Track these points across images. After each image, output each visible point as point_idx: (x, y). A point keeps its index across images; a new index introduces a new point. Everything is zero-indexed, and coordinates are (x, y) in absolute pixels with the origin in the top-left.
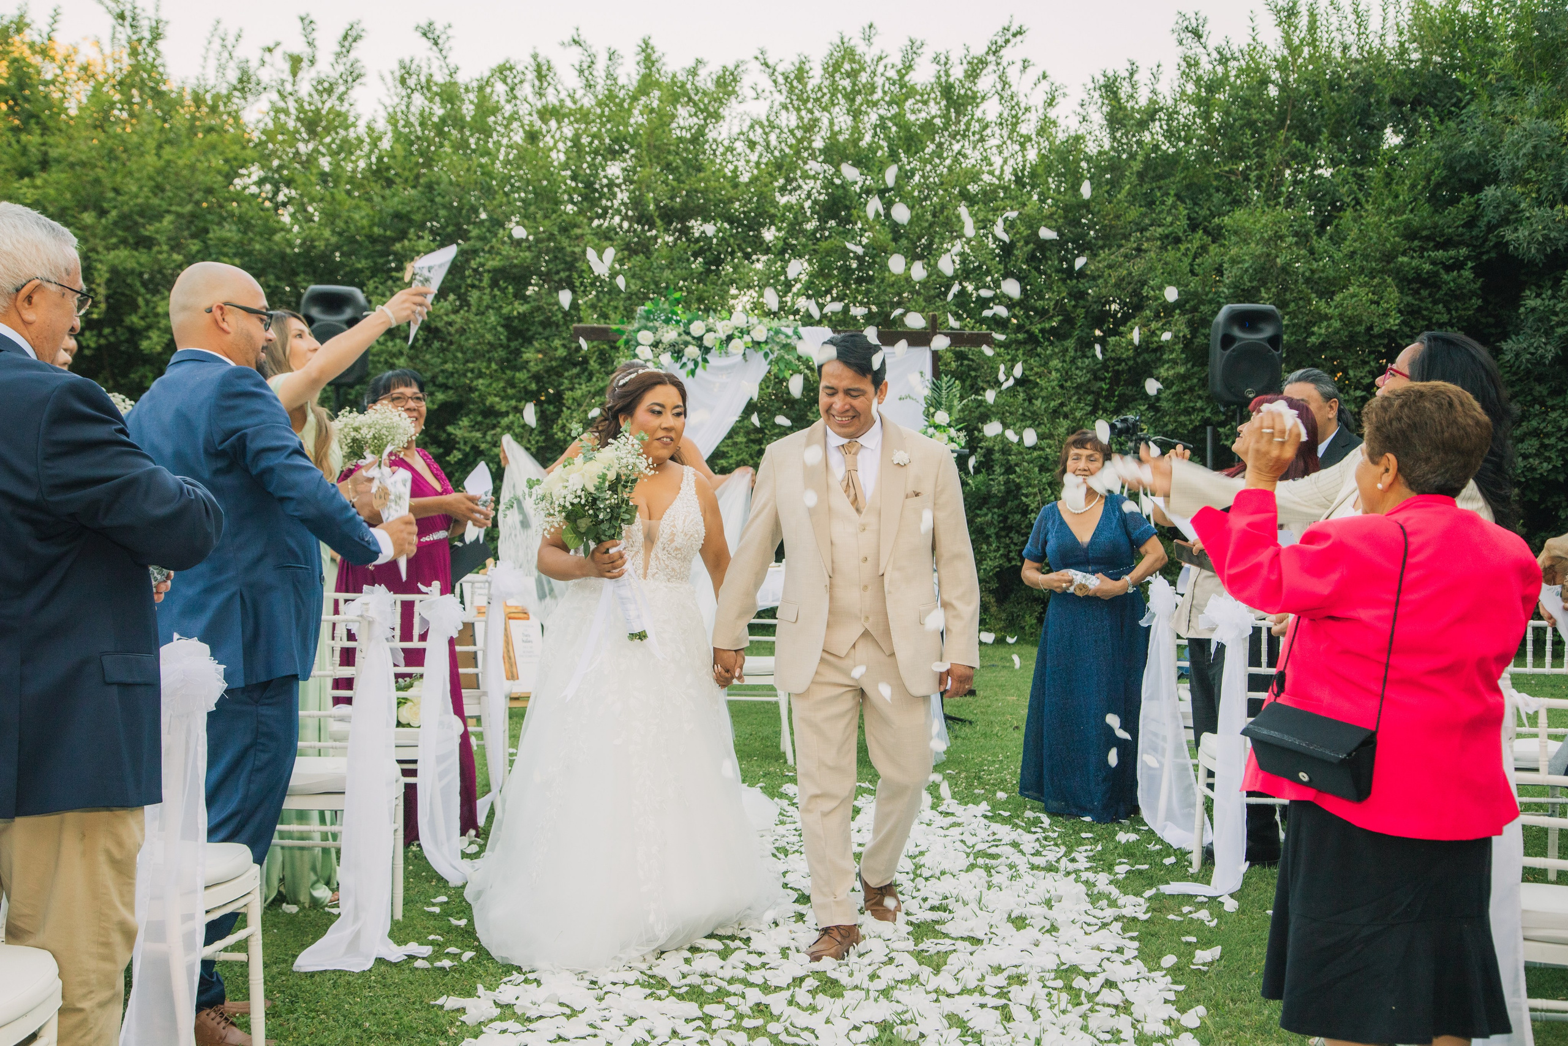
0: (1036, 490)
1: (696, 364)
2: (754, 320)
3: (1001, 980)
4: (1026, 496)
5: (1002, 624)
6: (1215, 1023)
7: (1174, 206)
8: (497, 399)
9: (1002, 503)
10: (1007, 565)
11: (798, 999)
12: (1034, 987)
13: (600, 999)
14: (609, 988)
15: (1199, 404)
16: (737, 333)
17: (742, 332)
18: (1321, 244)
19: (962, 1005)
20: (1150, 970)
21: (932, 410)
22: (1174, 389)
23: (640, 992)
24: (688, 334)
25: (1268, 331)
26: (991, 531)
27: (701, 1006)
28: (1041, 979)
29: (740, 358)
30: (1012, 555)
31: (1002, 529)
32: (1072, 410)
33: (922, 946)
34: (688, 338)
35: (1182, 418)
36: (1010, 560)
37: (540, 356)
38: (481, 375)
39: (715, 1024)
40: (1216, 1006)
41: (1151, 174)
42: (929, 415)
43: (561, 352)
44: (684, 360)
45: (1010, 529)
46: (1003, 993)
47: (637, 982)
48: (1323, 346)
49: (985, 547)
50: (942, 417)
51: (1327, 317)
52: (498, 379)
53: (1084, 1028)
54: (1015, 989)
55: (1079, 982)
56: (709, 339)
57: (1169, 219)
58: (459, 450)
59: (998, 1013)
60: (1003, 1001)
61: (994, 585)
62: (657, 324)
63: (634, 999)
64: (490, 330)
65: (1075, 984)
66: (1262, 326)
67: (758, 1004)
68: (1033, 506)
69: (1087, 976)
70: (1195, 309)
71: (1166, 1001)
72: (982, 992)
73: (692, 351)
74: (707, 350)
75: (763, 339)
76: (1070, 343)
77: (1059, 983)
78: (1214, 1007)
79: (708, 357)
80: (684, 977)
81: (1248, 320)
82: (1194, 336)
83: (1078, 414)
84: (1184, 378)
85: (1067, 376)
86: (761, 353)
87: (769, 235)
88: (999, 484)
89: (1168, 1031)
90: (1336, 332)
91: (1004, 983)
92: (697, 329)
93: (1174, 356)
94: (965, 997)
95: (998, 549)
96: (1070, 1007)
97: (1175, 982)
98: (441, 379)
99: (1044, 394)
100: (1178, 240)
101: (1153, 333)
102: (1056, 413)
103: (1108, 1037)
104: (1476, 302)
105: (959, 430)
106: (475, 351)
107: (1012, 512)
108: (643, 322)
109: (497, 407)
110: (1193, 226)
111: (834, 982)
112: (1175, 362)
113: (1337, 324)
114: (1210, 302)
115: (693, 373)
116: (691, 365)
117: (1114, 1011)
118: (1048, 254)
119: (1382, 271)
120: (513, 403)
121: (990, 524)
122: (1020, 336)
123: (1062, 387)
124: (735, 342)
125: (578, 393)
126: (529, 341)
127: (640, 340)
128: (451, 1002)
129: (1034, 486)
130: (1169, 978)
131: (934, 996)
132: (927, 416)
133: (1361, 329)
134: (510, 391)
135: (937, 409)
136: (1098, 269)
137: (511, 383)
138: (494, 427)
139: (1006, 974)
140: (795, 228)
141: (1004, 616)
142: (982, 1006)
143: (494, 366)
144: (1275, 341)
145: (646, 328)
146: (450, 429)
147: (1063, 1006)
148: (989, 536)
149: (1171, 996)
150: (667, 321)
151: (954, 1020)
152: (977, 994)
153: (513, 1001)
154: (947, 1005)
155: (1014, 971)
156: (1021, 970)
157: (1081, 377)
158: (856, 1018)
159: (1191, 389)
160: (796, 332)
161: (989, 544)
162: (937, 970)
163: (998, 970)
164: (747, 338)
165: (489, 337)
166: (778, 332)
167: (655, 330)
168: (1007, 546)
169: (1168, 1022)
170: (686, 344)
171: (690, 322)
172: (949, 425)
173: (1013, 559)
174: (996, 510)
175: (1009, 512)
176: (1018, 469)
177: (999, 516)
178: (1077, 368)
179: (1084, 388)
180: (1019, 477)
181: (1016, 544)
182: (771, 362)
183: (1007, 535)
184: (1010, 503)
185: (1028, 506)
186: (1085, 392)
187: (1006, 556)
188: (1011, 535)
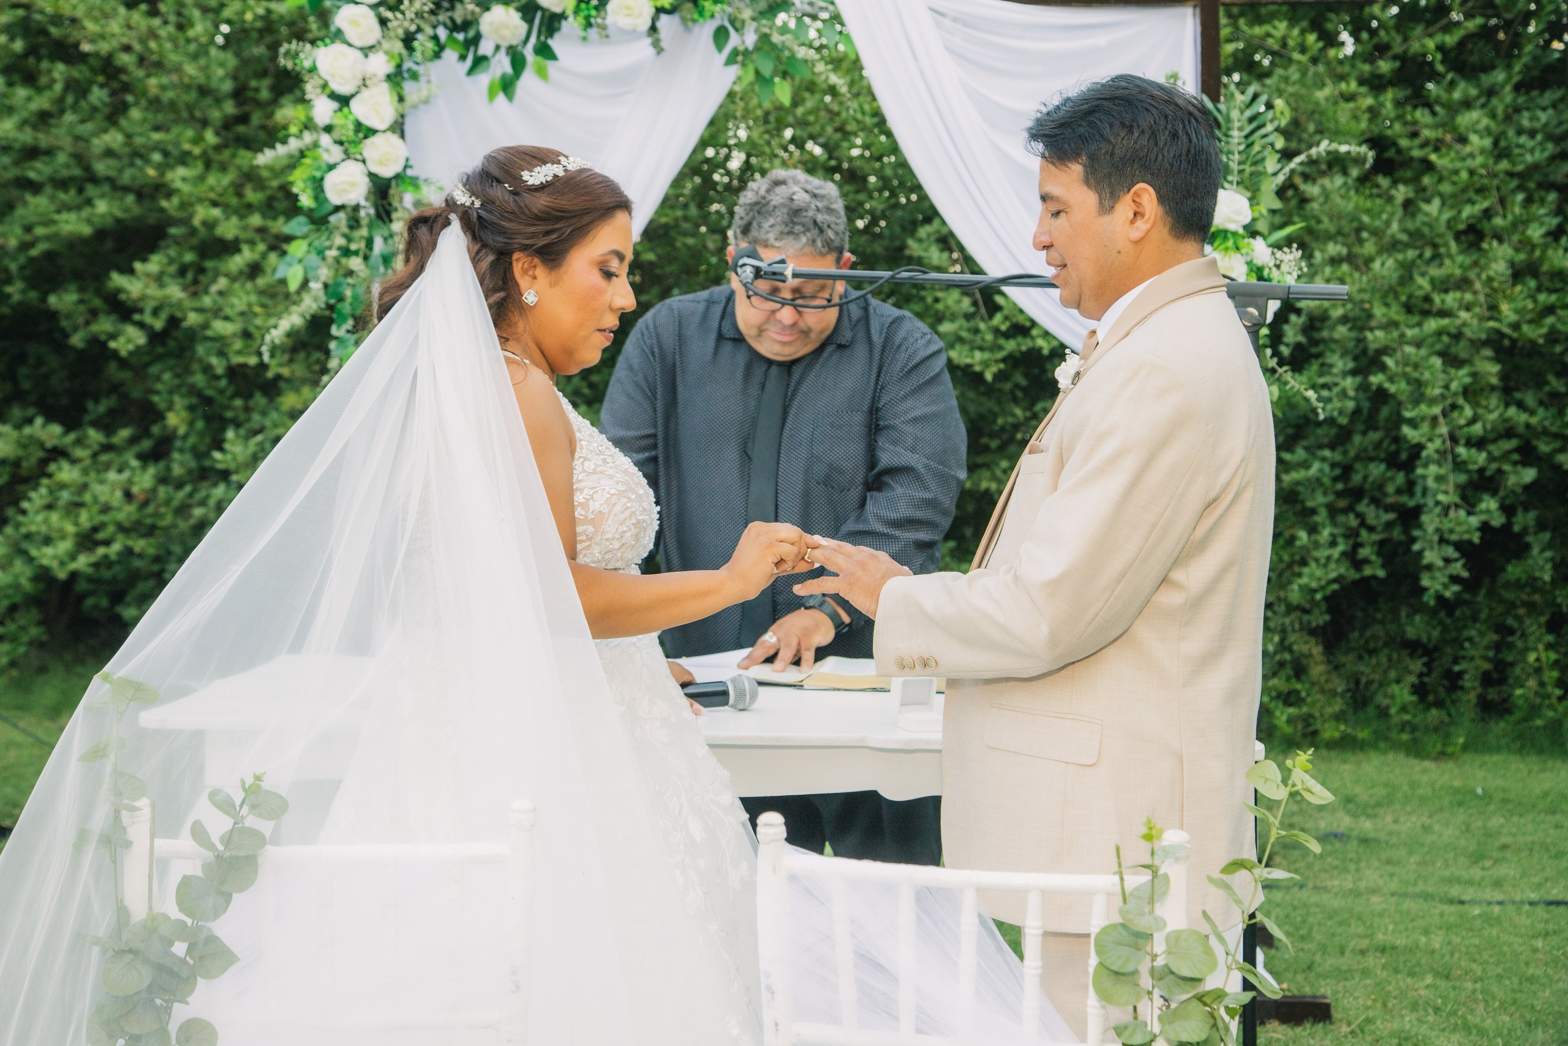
1: (518, 62)
5: (1338, 705)
10: (1353, 575)
26: (1318, 500)
30: (1365, 552)
31: (1339, 494)
32: (1520, 224)
36: (1358, 564)
44: (486, 48)
45: (1357, 494)
49: (1303, 536)
50: (1234, 209)
61: (1320, 618)
73: (502, 21)
74: (552, 22)
79: (554, 43)
83: (1530, 233)
86: (708, 28)
88: (1344, 394)
95: (1333, 544)
99: (1446, 188)
105: (1277, 246)
107: (1364, 457)
109: (219, 230)
115: (507, 86)
116: (502, 64)
121: (1317, 483)
122: (1385, 66)
123: (1488, 171)
129: (1432, 402)
141: (1341, 684)
143: (211, 138)
148: (1313, 511)
161: (1313, 530)
168: (1352, 534)
172: (1252, 232)
173: (1366, 561)
174: (1327, 453)
175: (1357, 458)
176: (1389, 362)
177: (1333, 465)
178: (1520, 132)
179: (1537, 177)
180: (1391, 380)
181: (1371, 529)
182: (735, 53)
183: (1350, 509)
184: (1357, 439)
185: (1420, 447)
186: (1540, 186)
187: (1352, 558)
188: (1361, 507)
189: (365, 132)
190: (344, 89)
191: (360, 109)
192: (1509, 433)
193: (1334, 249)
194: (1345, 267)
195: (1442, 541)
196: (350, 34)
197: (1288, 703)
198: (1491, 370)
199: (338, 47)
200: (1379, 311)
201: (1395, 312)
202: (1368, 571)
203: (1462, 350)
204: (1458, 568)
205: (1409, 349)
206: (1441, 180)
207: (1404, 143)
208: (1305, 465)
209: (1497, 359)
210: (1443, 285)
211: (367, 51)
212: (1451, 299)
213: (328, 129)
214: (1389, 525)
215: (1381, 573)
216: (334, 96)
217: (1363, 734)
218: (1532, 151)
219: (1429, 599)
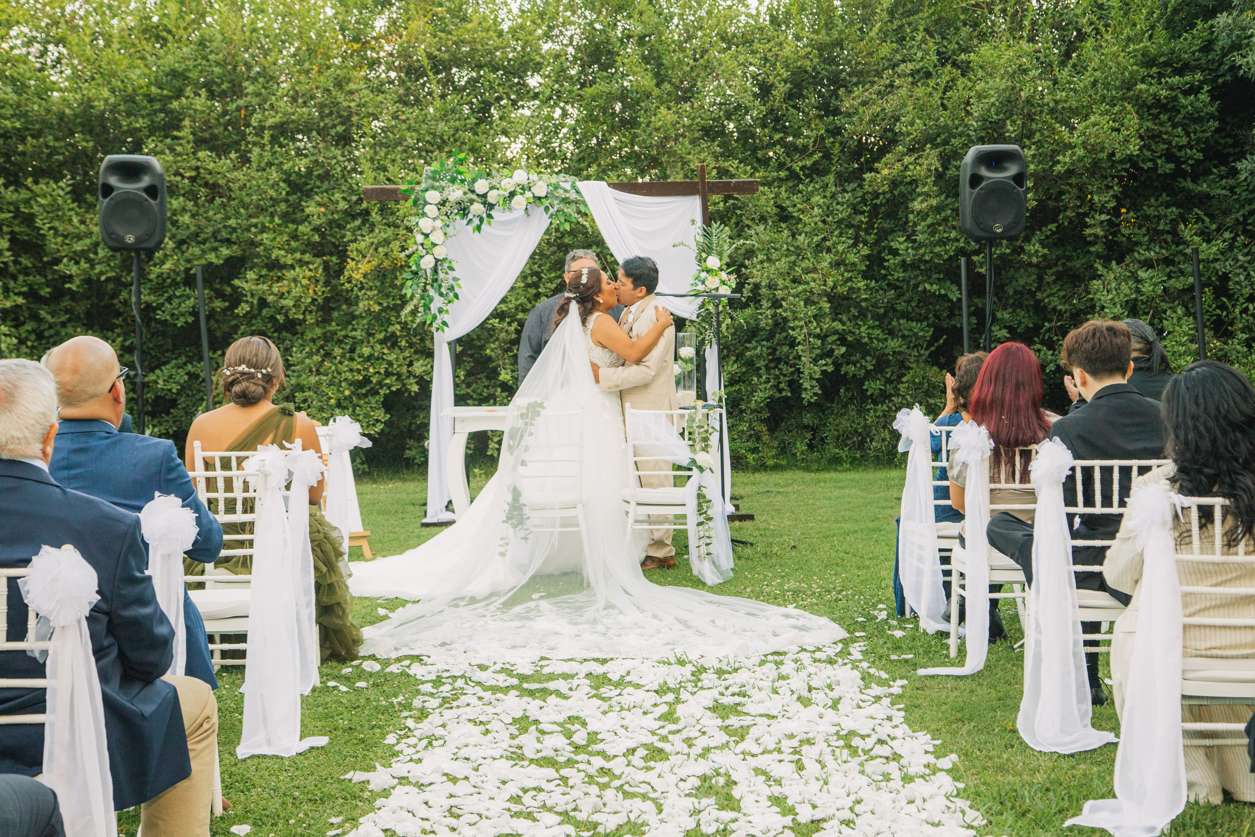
0: (802, 323)
1: (481, 220)
2: (534, 177)
3: (795, 743)
4: (793, 329)
5: (774, 452)
6: (964, 766)
7: (924, 41)
8: (282, 252)
9: (771, 336)
10: (777, 395)
11: (633, 763)
12: (821, 746)
13: (477, 770)
14: (481, 761)
15: (953, 234)
16: (518, 190)
17: (523, 189)
18: (1064, 75)
19: (763, 761)
20: (914, 732)
21: (704, 255)
22: (929, 221)
23: (506, 764)
24: (473, 192)
25: (1013, 170)
26: (761, 363)
27: (557, 771)
28: (826, 741)
29: (522, 212)
30: (782, 386)
31: (770, 361)
32: (835, 245)
33: (728, 722)
34: (474, 197)
35: (937, 249)
36: (780, 391)
37: (323, 210)
38: (264, 229)
39: (571, 782)
40: (966, 755)
41: (901, 10)
42: (701, 260)
43: (343, 205)
44: (470, 216)
45: (779, 360)
46: (795, 752)
47: (502, 757)
48: (1070, 173)
49: (755, 379)
50: (713, 262)
51: (1071, 146)
52: (281, 233)
53: (862, 772)
54: (805, 748)
55: (856, 742)
56: (492, 197)
57: (920, 54)
58: (247, 302)
59: (793, 765)
60: (797, 757)
61: (766, 415)
62: (443, 184)
63: (504, 768)
64: (272, 187)
65: (853, 744)
66: (1007, 165)
67: (602, 769)
68: (800, 339)
69: (863, 737)
70: (946, 142)
71: (926, 752)
72: (780, 751)
73: (477, 208)
74: (491, 206)
75: (543, 194)
76: (831, 178)
77: (841, 743)
78: (965, 755)
79: (492, 213)
80: (538, 751)
81: (994, 160)
82: (946, 168)
83: (840, 248)
84: (938, 209)
85: (829, 211)
86: (543, 207)
87: (534, 81)
88: (767, 317)
89: (927, 771)
90: (1081, 159)
91: (797, 744)
92: (481, 186)
93: (926, 189)
94: (766, 756)
95: (768, 381)
96: (850, 759)
97: (933, 739)
98: (224, 234)
99: (807, 229)
100: (928, 75)
101: (906, 168)
102: (819, 248)
103: (881, 778)
104: (1214, 124)
106: (258, 206)
107: (780, 344)
108: (430, 182)
109: (282, 261)
110: (944, 59)
111: (660, 751)
112: (928, 195)
113: (1081, 152)
114: (961, 135)
115: (479, 228)
116: (476, 221)
117: (885, 761)
118: (805, 92)
119: (1123, 99)
120: (298, 255)
121: (759, 357)
122: (783, 174)
123: (824, 222)
124: (518, 198)
125: (362, 245)
126: (309, 194)
127: (428, 200)
128: (357, 776)
129: (800, 319)
130: (929, 736)
131: (742, 756)
132: (699, 261)
133: (1104, 155)
134: (293, 244)
135: (709, 254)
136: (852, 106)
137: (294, 237)
138: (279, 279)
139: (798, 739)
140: (561, 74)
141: (776, 444)
142: (780, 761)
143: (277, 220)
144: (1019, 179)
145: (433, 188)
146: (236, 282)
147: (844, 757)
148: (760, 368)
149: (931, 748)
150: (453, 180)
151: (758, 771)
152: (775, 753)
153: (407, 775)
154: (753, 762)
155: (805, 736)
156: (810, 735)
157: (843, 212)
158: (682, 773)
159: (945, 220)
160: (574, 187)
162: (742, 738)
163: (792, 736)
164: (528, 194)
165: (272, 192)
166: (556, 187)
167: (442, 189)
168: (777, 377)
169: (927, 766)
170: (472, 201)
171: (474, 181)
172: (721, 269)
173: (783, 389)
174: (765, 343)
175: (777, 344)
176: (784, 303)
177: (768, 348)
178: (838, 203)
179: (845, 223)
180: (785, 311)
181: (785, 375)
182: (552, 215)
183: (776, 367)
184: (777, 336)
185: (795, 338)
186: (847, 226)
187: (776, 387)
188: (780, 366)
189: (434, 245)
190: (426, 231)
191: (432, 238)
192: (836, 332)
193: (761, 257)
194: (766, 265)
195: (811, 378)
196: (429, 214)
197: (753, 453)
198: (826, 306)
199: (425, 219)
200: (780, 282)
201: (788, 283)
202: (784, 394)
203: (815, 298)
204: (817, 390)
205: (791, 298)
206: (805, 225)
207: (790, 209)
208: (755, 348)
209: (829, 301)
210: (807, 271)
211: (434, 219)
212: (808, 277)
213: (422, 245)
214: (792, 373)
215: (789, 394)
216: (423, 234)
217: (784, 462)
218: (841, 212)
219: (805, 403)
